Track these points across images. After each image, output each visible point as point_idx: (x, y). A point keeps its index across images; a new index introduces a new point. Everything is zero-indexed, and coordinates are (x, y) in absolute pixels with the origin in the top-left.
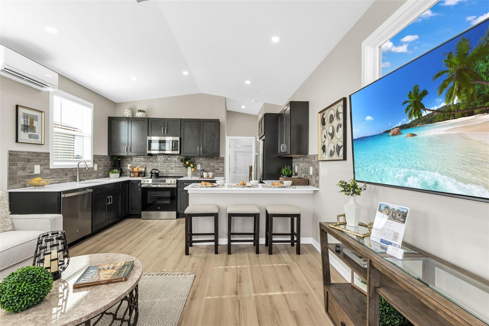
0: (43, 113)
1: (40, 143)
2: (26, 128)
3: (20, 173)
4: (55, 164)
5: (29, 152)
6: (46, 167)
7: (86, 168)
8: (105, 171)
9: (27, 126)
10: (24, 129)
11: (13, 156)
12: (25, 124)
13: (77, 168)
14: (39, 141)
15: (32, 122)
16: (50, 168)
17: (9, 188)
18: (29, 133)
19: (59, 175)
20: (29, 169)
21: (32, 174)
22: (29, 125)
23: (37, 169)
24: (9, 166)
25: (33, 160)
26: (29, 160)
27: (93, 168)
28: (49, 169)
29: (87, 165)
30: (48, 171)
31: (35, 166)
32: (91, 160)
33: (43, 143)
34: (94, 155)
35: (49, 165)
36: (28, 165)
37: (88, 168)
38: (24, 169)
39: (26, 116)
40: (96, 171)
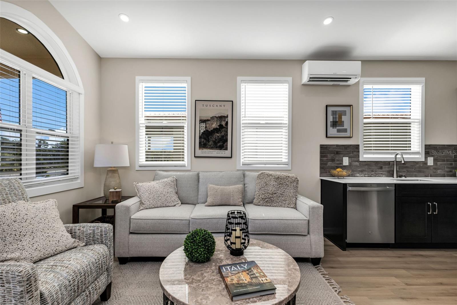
0: (352, 106)
1: (348, 135)
2: (335, 124)
3: (329, 164)
4: (365, 156)
5: (337, 145)
6: (355, 159)
7: (401, 162)
8: (452, 167)
9: (336, 122)
10: (333, 125)
11: (324, 149)
12: (334, 120)
13: (394, 161)
14: (348, 134)
15: (340, 117)
16: (360, 160)
17: (321, 175)
18: (337, 128)
19: (370, 168)
20: (338, 161)
21: (341, 165)
22: (337, 120)
23: (346, 161)
24: (321, 158)
25: (342, 153)
26: (338, 153)
27: (425, 163)
28: (358, 161)
29: (403, 158)
30: (357, 164)
31: (344, 158)
32: (420, 152)
33: (351, 136)
34: (426, 145)
35: (359, 157)
36: (337, 157)
37: (404, 161)
38: (333, 160)
39: (334, 113)
40: (431, 166)
